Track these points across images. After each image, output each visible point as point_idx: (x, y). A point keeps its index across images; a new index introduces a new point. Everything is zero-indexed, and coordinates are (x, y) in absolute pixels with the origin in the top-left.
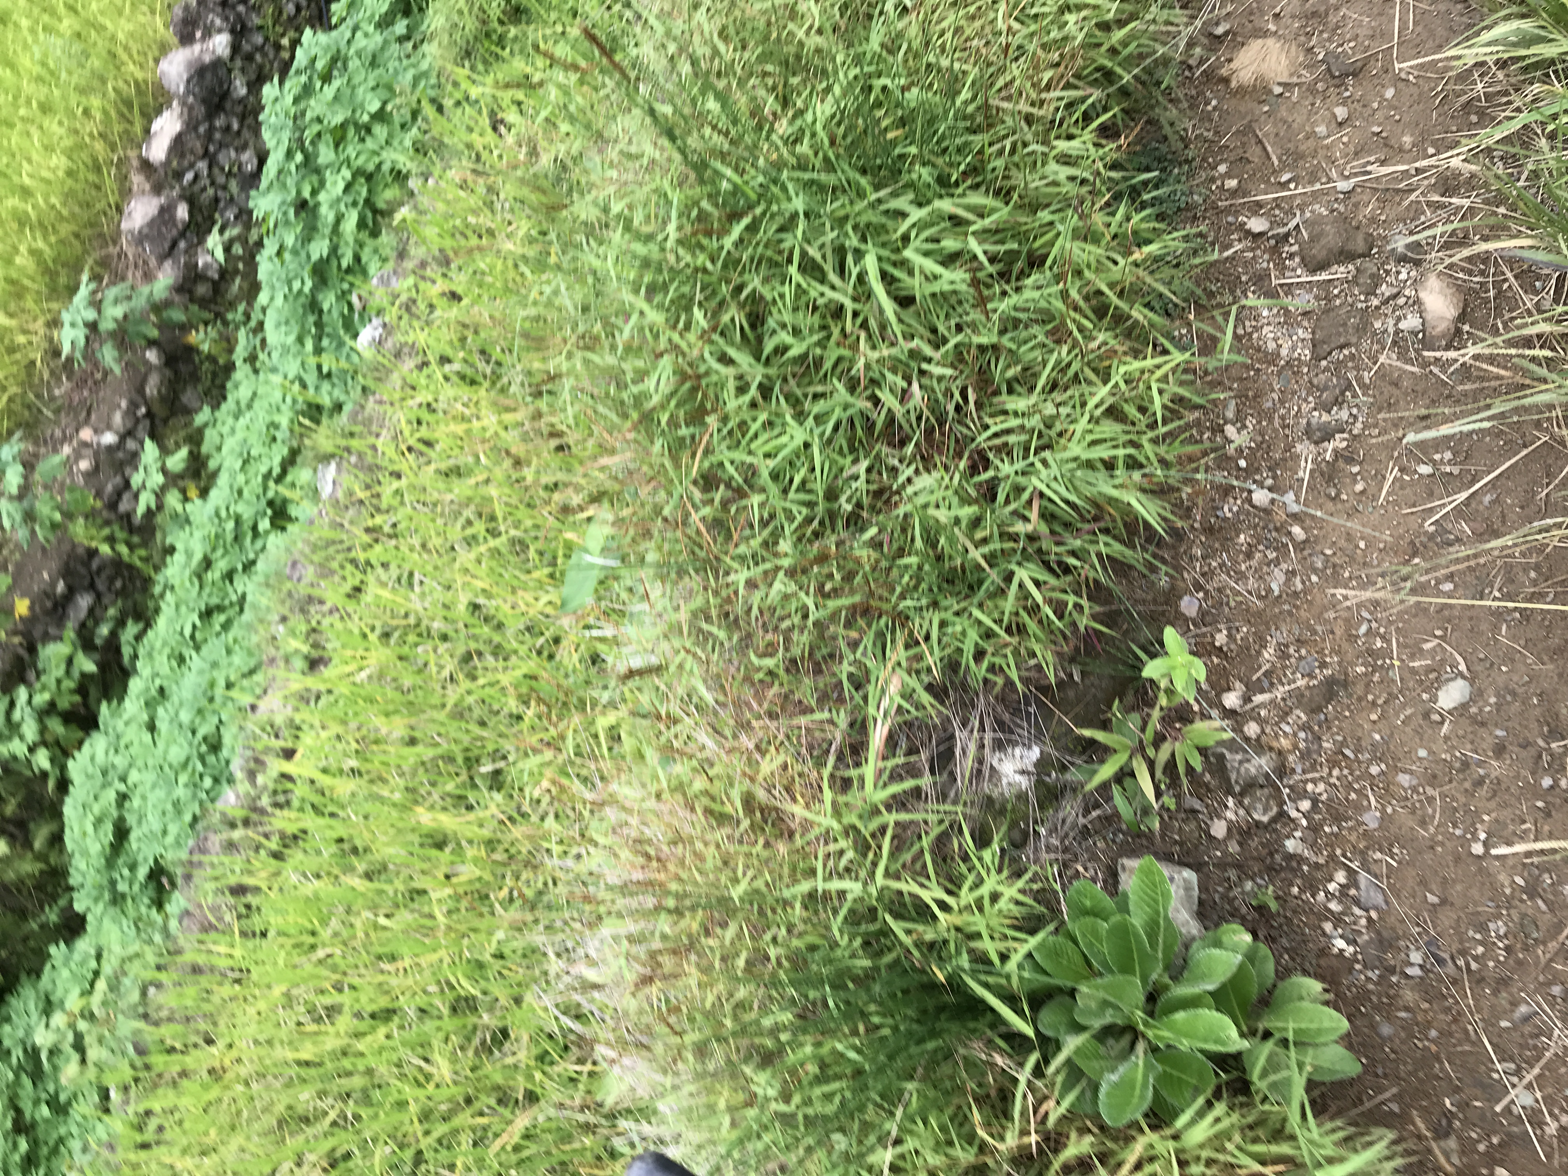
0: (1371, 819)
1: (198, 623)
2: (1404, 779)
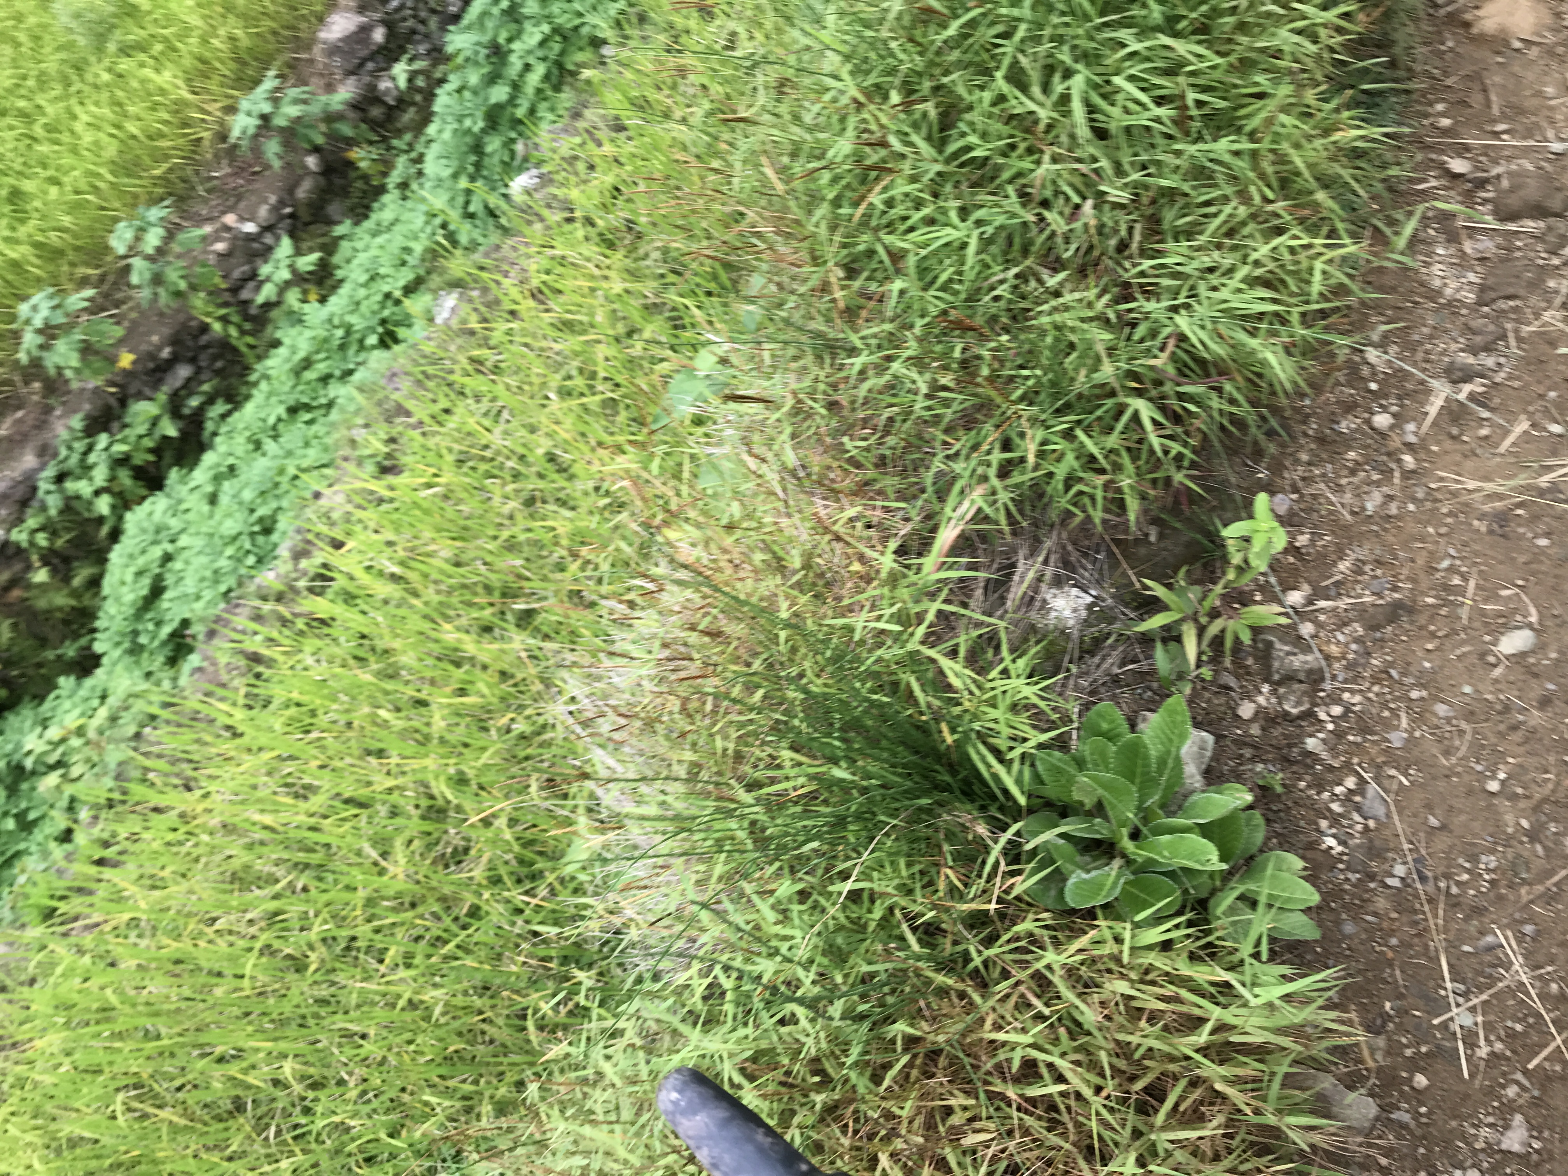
0: (1397, 739)
1: (284, 416)
2: (1441, 709)
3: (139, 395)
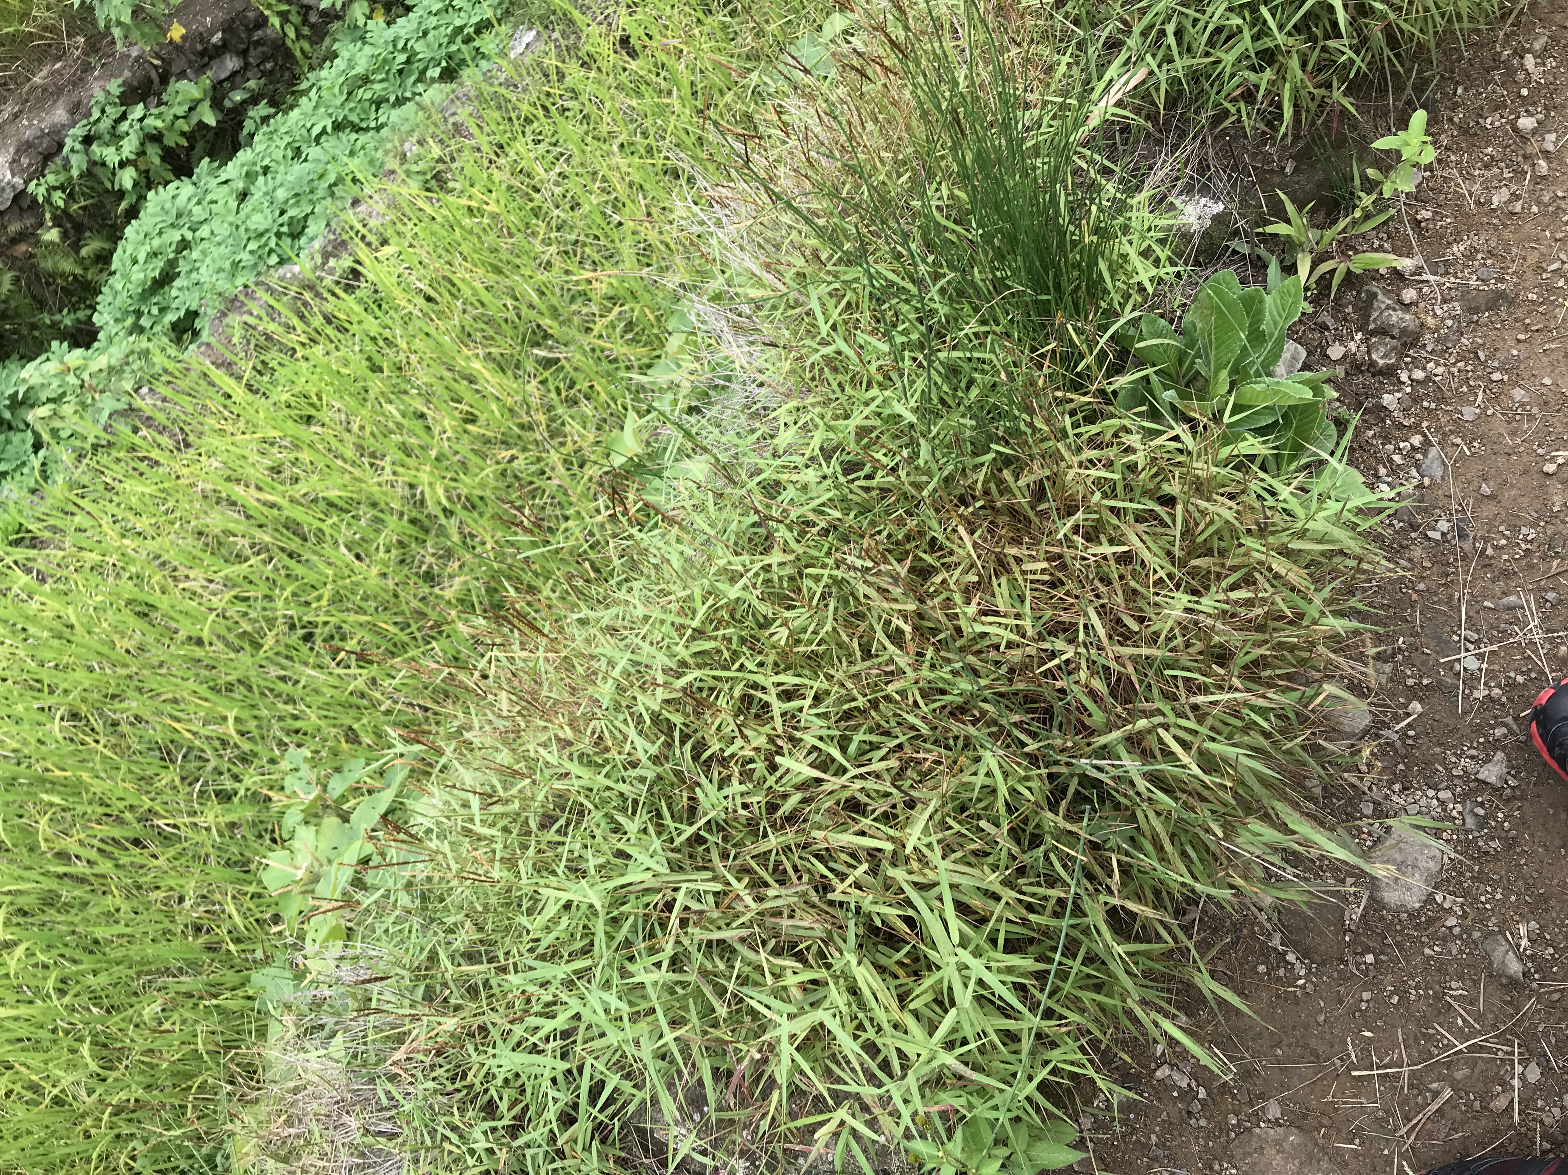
2: (1518, 394)
3: (182, 75)
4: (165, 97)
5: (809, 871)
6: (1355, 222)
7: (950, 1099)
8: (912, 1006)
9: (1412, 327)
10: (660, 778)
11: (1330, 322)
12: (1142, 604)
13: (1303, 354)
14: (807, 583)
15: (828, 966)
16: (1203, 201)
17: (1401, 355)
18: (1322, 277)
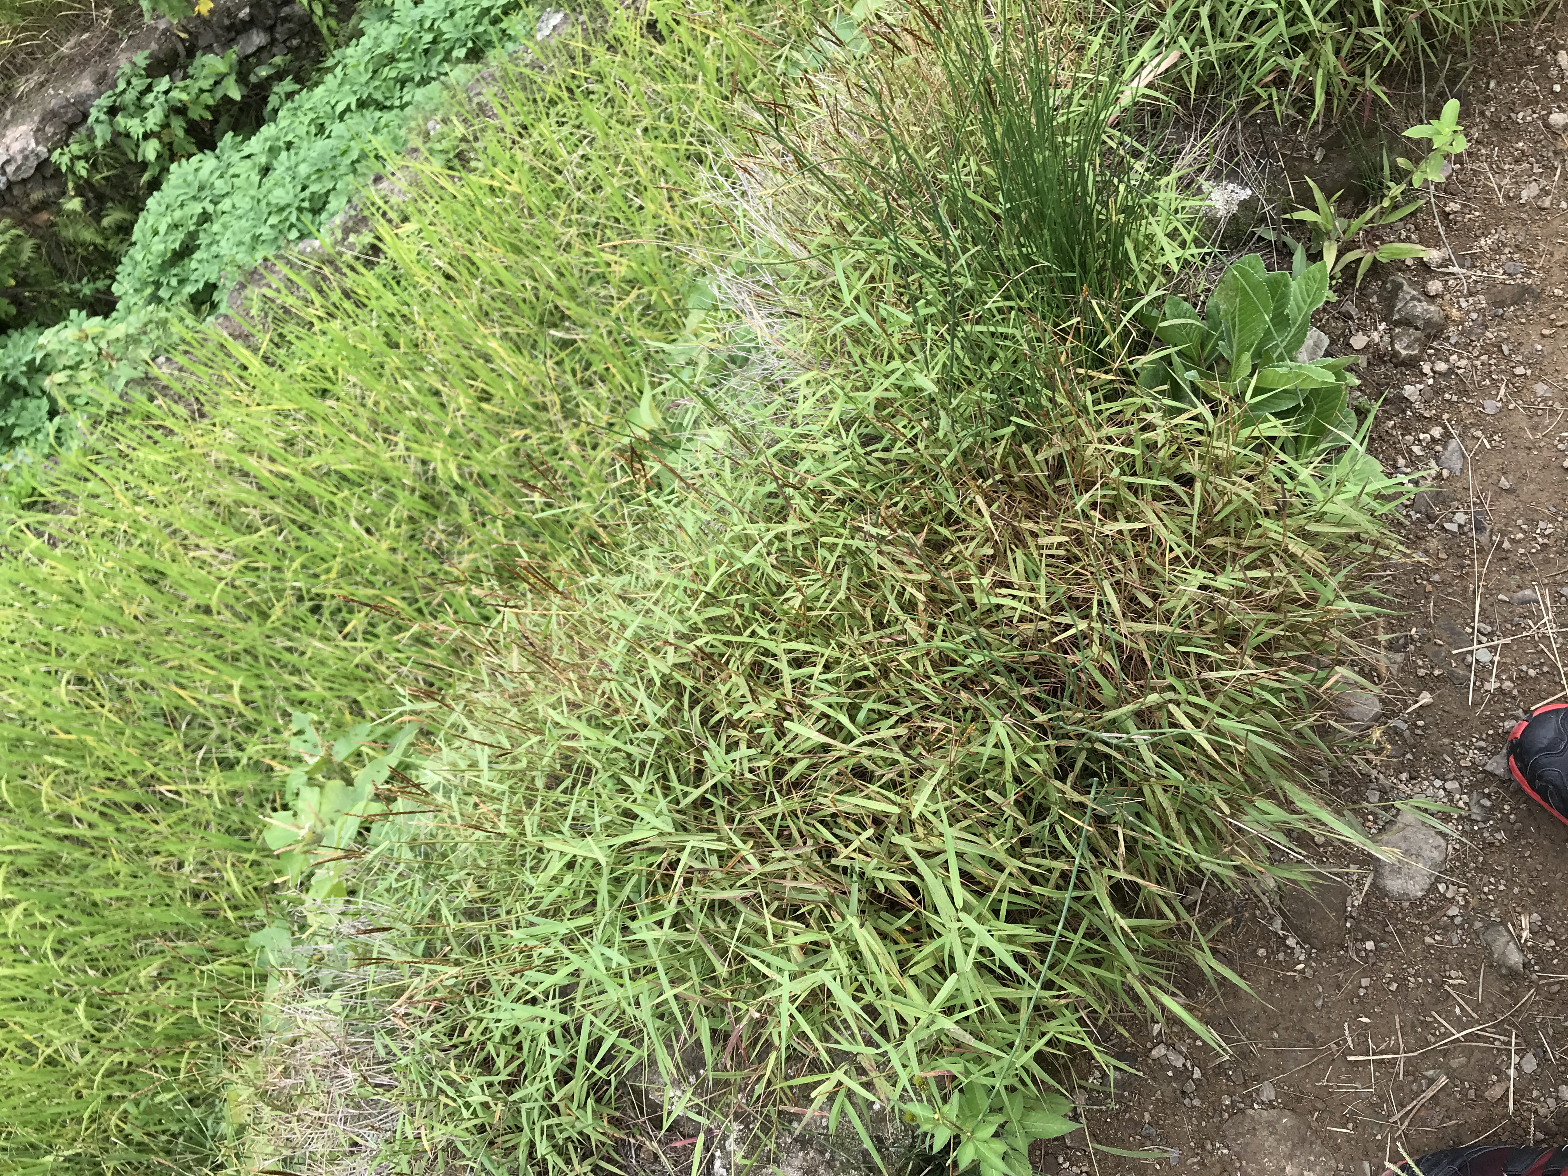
0: (1491, 406)
2: (1541, 389)
3: (208, 49)
4: (191, 71)
5: (813, 836)
6: (1383, 213)
7: (947, 1065)
8: (912, 972)
9: (1436, 318)
10: (667, 740)
11: (1354, 311)
12: (1156, 582)
13: (1326, 341)
14: (822, 552)
15: (831, 930)
16: (1231, 186)
17: (1425, 347)
18: (1347, 266)
